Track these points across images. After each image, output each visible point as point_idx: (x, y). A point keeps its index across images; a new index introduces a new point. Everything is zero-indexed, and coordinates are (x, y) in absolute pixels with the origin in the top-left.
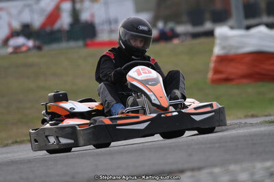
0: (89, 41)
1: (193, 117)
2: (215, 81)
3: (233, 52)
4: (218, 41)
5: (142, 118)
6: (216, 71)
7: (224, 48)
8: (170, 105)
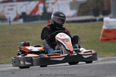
0: (50, 21)
1: (83, 56)
2: (102, 40)
3: (111, 28)
4: (104, 23)
5: (61, 55)
6: (103, 36)
8: (74, 51)
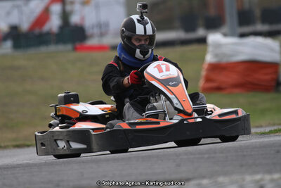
0: (78, 45)
4: (210, 49)
6: (208, 79)
7: (216, 55)
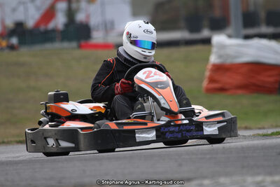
4: (214, 50)
6: (211, 80)
